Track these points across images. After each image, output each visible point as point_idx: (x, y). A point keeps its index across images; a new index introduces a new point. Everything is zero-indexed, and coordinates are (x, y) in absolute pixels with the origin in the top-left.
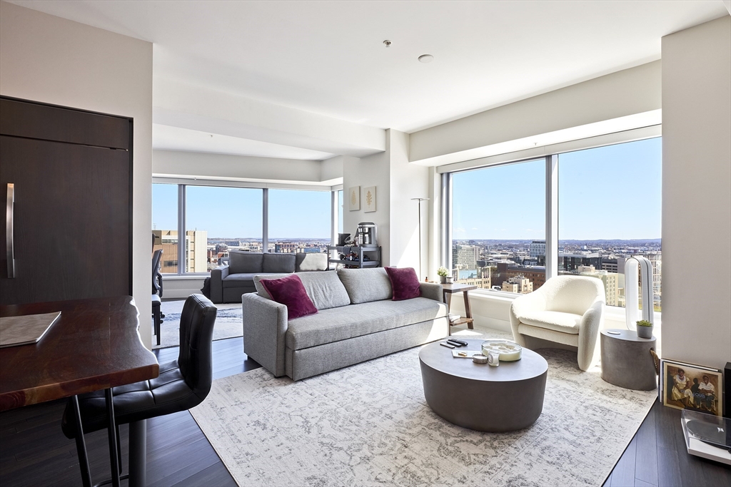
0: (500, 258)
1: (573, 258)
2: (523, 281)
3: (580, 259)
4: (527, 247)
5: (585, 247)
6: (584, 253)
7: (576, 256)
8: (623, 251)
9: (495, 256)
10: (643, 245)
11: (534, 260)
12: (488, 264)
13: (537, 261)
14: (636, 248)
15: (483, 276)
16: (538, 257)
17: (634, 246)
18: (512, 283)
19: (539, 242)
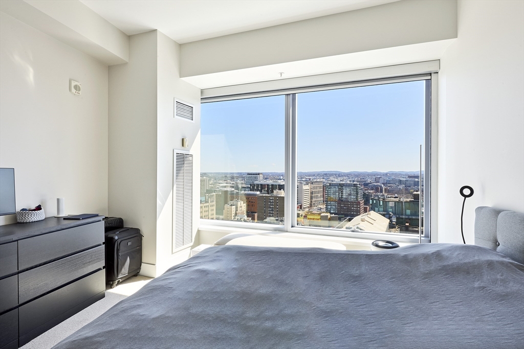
0: (225, 187)
1: (272, 185)
2: (239, 203)
3: (276, 186)
4: (244, 178)
5: (282, 178)
6: (279, 181)
7: (274, 183)
8: (303, 179)
9: (221, 185)
10: (314, 175)
11: (248, 188)
12: (215, 191)
13: (250, 187)
14: (310, 177)
15: (209, 201)
16: (251, 185)
17: (309, 176)
18: (231, 205)
19: (251, 174)
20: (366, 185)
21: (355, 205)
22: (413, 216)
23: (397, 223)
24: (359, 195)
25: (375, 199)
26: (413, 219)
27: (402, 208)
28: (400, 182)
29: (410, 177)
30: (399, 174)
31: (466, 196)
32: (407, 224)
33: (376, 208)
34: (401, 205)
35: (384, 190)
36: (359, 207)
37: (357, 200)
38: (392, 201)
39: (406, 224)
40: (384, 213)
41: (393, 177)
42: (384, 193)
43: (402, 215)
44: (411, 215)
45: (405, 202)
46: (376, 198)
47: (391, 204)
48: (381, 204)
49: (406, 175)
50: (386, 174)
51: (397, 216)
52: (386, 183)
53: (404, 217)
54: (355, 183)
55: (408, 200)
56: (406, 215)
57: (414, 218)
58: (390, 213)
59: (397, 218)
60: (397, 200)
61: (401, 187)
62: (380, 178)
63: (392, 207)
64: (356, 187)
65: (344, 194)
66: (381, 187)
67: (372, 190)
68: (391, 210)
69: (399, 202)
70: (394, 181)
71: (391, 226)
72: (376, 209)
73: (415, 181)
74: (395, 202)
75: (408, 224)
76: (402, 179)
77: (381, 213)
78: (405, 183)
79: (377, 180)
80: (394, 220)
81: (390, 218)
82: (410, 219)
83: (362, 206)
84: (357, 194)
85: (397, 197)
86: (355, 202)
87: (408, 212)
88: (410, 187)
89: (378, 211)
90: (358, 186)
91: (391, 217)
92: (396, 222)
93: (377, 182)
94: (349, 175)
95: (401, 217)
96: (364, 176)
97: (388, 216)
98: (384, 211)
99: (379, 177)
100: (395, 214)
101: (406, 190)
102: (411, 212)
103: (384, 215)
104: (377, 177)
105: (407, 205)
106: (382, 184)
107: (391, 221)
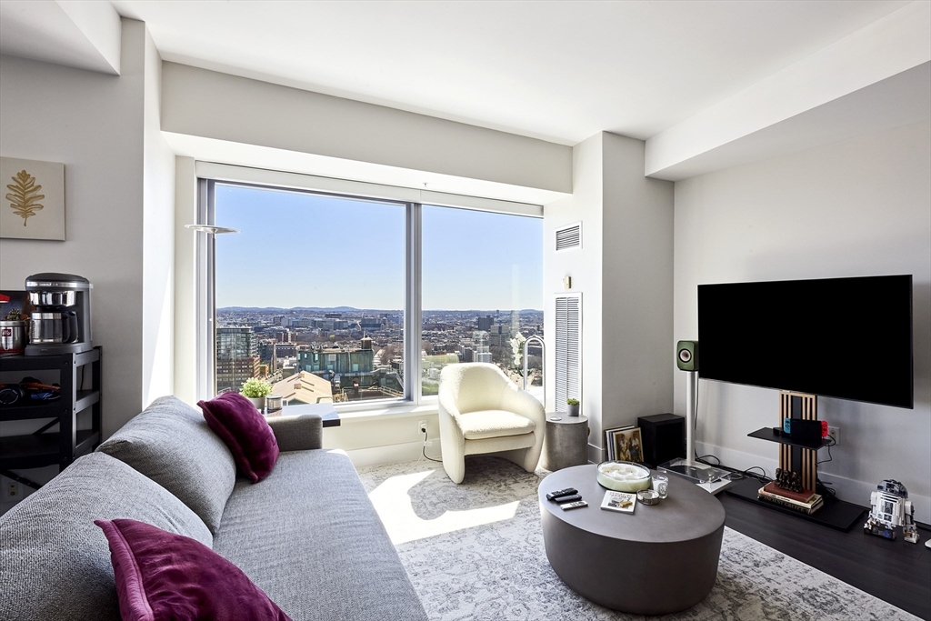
20: (258, 330)
21: (244, 365)
22: (362, 372)
24: (251, 348)
25: (306, 352)
27: (348, 361)
28: (315, 323)
29: (327, 316)
32: (356, 385)
34: (345, 358)
35: (289, 337)
36: (253, 368)
37: (248, 356)
38: (332, 352)
40: (321, 372)
41: (302, 316)
42: (290, 342)
43: (347, 372)
44: (359, 371)
45: (350, 353)
47: (332, 358)
48: (316, 359)
50: (291, 312)
51: (341, 375)
52: (293, 326)
53: (349, 375)
54: (243, 327)
55: (355, 349)
58: (331, 371)
59: (341, 379)
60: (339, 350)
61: (316, 331)
62: (281, 318)
63: (332, 363)
64: (247, 334)
65: (222, 348)
66: (285, 332)
67: (271, 337)
68: (332, 366)
69: (343, 353)
70: (304, 324)
72: (309, 367)
73: (335, 323)
74: (337, 354)
76: (317, 319)
77: (317, 372)
78: (320, 324)
79: (277, 322)
80: (338, 381)
81: (330, 379)
82: (358, 377)
83: (257, 364)
84: (248, 346)
85: (338, 347)
86: (243, 360)
87: (356, 367)
89: (312, 371)
90: (250, 331)
91: (333, 377)
92: (341, 384)
93: (276, 325)
94: (226, 312)
95: (346, 375)
96: (254, 315)
97: (328, 375)
98: (320, 370)
99: (280, 316)
100: (337, 371)
101: (323, 335)
102: (359, 367)
103: (321, 375)
104: (276, 315)
105: (354, 357)
106: (287, 327)
107: (333, 383)
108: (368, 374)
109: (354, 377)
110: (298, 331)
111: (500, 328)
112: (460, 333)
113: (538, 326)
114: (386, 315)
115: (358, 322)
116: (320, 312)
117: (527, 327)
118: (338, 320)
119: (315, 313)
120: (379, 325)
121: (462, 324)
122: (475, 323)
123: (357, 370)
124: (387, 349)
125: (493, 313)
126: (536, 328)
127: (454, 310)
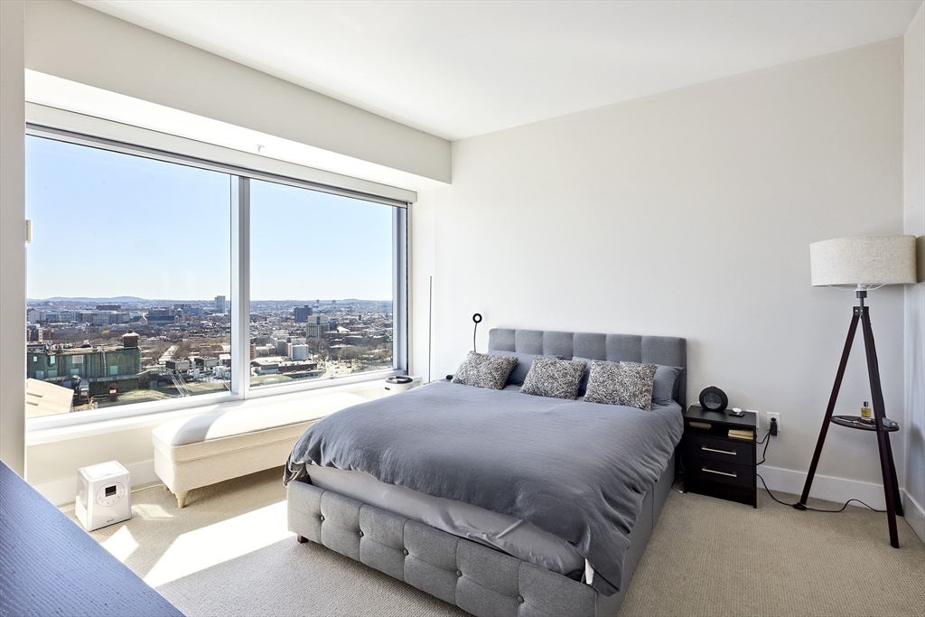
22: (124, 374)
23: (91, 394)
25: (36, 355)
26: (123, 381)
27: (101, 364)
28: (80, 317)
29: (99, 307)
30: (77, 303)
31: (477, 322)
32: (113, 392)
33: (38, 372)
34: (97, 359)
35: (41, 334)
38: (77, 354)
39: (111, 392)
40: (59, 378)
41: (63, 309)
42: (41, 341)
43: (102, 376)
44: (119, 374)
45: (106, 353)
46: (38, 351)
47: (76, 360)
48: (53, 362)
49: (92, 304)
50: (46, 303)
51: (91, 380)
52: (47, 321)
53: (104, 380)
55: (114, 348)
56: (108, 375)
57: (125, 378)
58: (75, 377)
59: (91, 385)
60: (90, 350)
61: (83, 327)
63: (77, 366)
66: (34, 328)
68: (77, 371)
69: (95, 353)
70: (54, 318)
71: (78, 401)
73: (111, 316)
74: (86, 355)
75: (115, 391)
76: (84, 312)
77: (54, 379)
78: (90, 318)
80: (85, 388)
81: (74, 386)
82: (116, 382)
85: (89, 346)
87: (114, 369)
88: (101, 325)
89: (45, 377)
91: (78, 384)
92: (89, 392)
95: (98, 380)
97: (70, 382)
98: (58, 375)
100: (84, 376)
102: (119, 369)
103: (58, 383)
105: (112, 358)
106: (38, 322)
107: (77, 392)
108: (134, 377)
109: (111, 382)
110: (54, 327)
111: (318, 318)
112: (274, 324)
113: (360, 316)
114: (182, 306)
115: (144, 315)
116: (89, 304)
117: (349, 317)
118: (115, 312)
119: (83, 304)
120: (172, 318)
121: (276, 315)
122: (291, 314)
123: (116, 372)
124: (181, 345)
125: (312, 302)
126: (357, 318)
127: (269, 300)
